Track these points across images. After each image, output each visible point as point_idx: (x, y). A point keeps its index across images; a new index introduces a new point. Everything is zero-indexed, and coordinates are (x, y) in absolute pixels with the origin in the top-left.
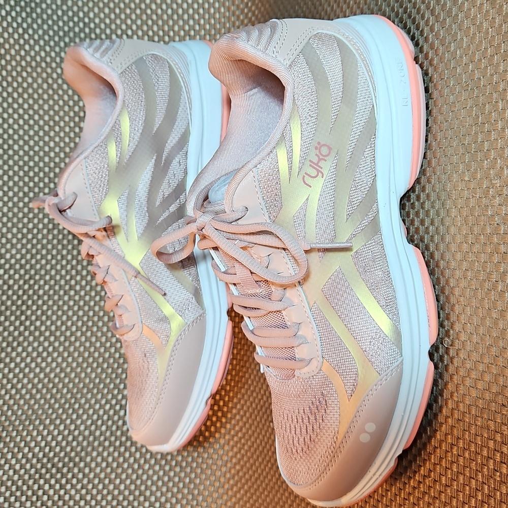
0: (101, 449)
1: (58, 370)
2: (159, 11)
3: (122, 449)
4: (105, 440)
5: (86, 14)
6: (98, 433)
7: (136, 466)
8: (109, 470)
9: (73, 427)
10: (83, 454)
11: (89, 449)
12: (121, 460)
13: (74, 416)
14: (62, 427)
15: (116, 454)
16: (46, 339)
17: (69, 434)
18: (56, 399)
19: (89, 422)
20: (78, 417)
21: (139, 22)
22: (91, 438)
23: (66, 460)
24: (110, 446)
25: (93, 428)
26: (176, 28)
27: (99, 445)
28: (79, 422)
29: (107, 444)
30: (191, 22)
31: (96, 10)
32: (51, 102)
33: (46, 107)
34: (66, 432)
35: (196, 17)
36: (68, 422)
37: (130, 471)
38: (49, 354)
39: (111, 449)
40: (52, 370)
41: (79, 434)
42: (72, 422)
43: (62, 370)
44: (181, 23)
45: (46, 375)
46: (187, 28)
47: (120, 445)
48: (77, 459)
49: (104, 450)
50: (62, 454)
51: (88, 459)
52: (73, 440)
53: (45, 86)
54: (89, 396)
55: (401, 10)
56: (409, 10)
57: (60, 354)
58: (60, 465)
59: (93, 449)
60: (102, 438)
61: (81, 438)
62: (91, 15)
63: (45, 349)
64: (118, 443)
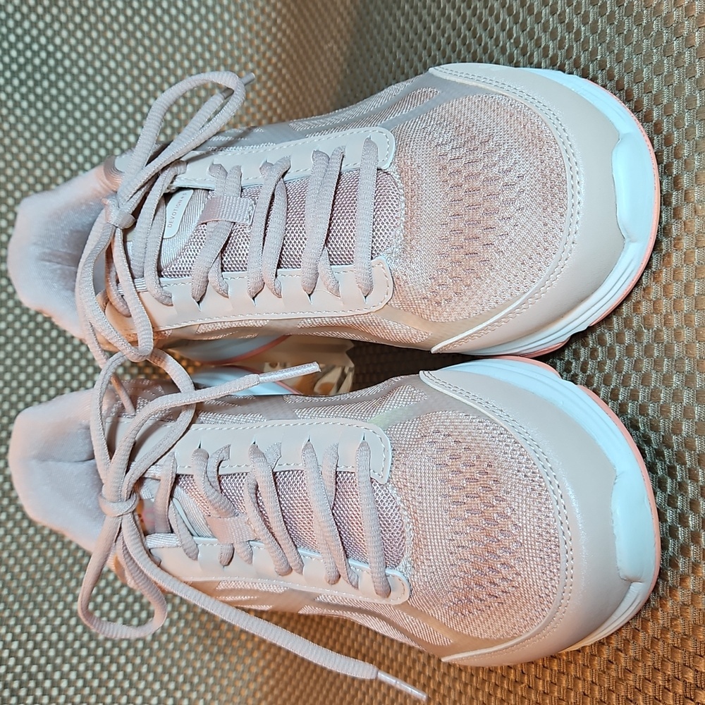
0: (75, 660)
1: (14, 547)
2: (154, 34)
3: (107, 660)
4: (82, 647)
6: (70, 637)
7: (126, 685)
8: (87, 691)
9: (33, 629)
10: (49, 668)
11: (58, 661)
12: (105, 675)
13: (36, 614)
14: (18, 630)
15: (98, 668)
17: (28, 640)
18: (9, 589)
19: (58, 621)
20: (42, 614)
21: (125, 50)
22: (61, 645)
23: (25, 677)
24: (89, 655)
25: (64, 629)
26: (178, 57)
27: (73, 654)
28: (43, 621)
29: (84, 652)
30: (199, 49)
34: (24, 637)
35: (206, 40)
36: (27, 621)
37: (117, 692)
39: (91, 660)
41: (44, 640)
42: (33, 621)
43: (19, 547)
44: (184, 49)
46: (193, 56)
47: (104, 654)
48: (40, 676)
49: (79, 662)
50: (18, 669)
51: (57, 675)
52: (35, 648)
54: (58, 583)
55: (469, 13)
56: (478, 12)
57: (16, 524)
58: (16, 685)
59: (64, 661)
60: (77, 645)
61: (45, 645)
64: (100, 651)
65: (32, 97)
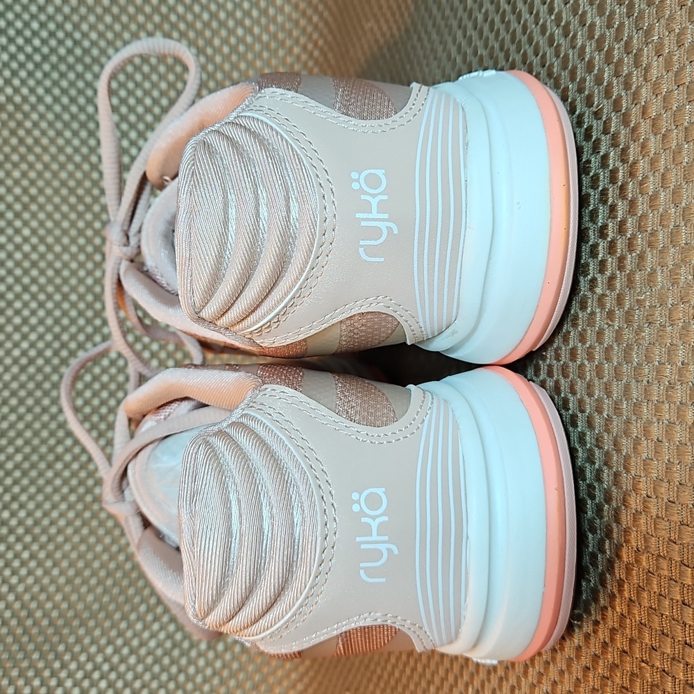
1: (36, 589)
2: (190, 17)
5: (76, 27)
16: (19, 539)
18: (30, 636)
26: (217, 42)
30: (240, 32)
31: (92, 19)
32: (24, 166)
33: (16, 174)
35: (248, 22)
38: (23, 564)
40: (27, 590)
42: (53, 674)
43: (42, 590)
44: (224, 33)
45: (18, 598)
46: (233, 40)
53: (14, 141)
57: (40, 564)
62: (85, 27)
63: (17, 556)
65: (56, 91)
